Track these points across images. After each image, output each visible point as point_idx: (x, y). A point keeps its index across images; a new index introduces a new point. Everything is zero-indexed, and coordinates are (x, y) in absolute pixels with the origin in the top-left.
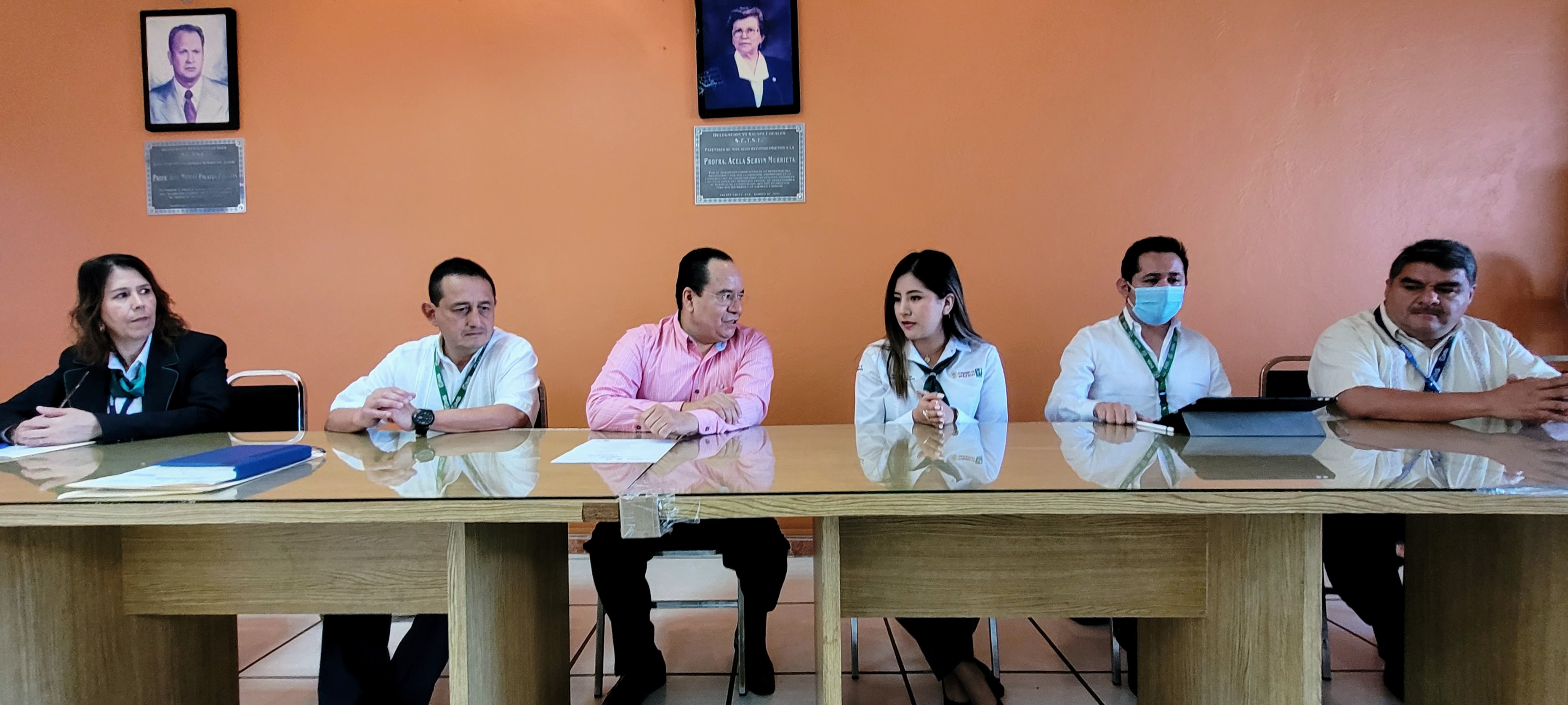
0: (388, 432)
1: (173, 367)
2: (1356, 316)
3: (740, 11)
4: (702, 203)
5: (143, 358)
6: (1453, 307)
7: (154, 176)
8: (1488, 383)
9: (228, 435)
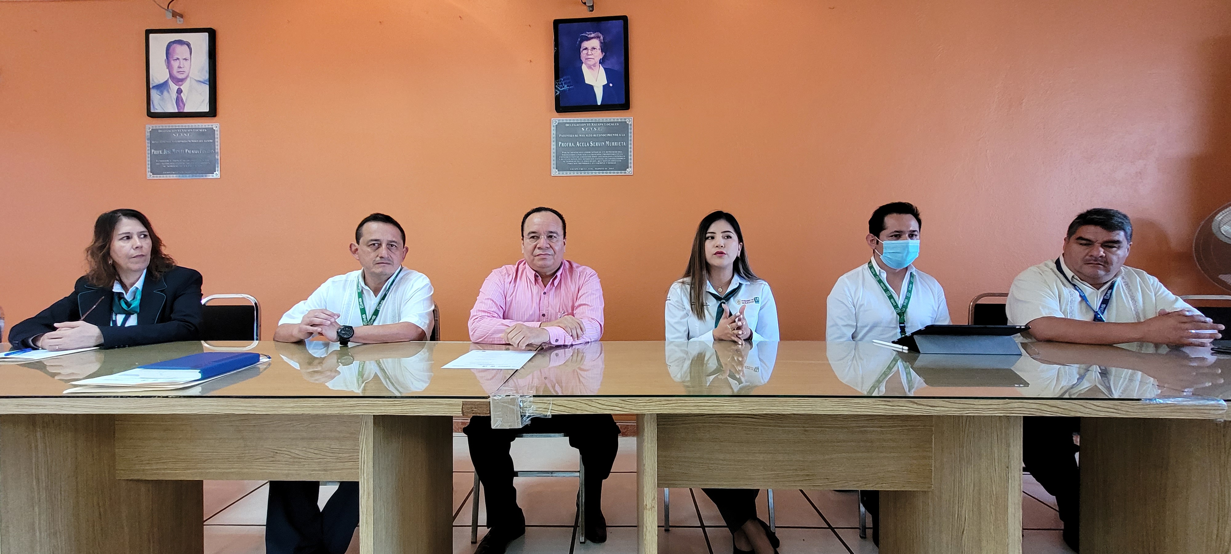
0: (321, 342)
1: (162, 291)
2: (1042, 265)
3: (587, 35)
4: (557, 174)
5: (139, 284)
6: (1115, 258)
7: (153, 151)
8: (1141, 316)
9: (201, 343)
